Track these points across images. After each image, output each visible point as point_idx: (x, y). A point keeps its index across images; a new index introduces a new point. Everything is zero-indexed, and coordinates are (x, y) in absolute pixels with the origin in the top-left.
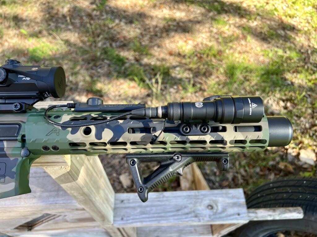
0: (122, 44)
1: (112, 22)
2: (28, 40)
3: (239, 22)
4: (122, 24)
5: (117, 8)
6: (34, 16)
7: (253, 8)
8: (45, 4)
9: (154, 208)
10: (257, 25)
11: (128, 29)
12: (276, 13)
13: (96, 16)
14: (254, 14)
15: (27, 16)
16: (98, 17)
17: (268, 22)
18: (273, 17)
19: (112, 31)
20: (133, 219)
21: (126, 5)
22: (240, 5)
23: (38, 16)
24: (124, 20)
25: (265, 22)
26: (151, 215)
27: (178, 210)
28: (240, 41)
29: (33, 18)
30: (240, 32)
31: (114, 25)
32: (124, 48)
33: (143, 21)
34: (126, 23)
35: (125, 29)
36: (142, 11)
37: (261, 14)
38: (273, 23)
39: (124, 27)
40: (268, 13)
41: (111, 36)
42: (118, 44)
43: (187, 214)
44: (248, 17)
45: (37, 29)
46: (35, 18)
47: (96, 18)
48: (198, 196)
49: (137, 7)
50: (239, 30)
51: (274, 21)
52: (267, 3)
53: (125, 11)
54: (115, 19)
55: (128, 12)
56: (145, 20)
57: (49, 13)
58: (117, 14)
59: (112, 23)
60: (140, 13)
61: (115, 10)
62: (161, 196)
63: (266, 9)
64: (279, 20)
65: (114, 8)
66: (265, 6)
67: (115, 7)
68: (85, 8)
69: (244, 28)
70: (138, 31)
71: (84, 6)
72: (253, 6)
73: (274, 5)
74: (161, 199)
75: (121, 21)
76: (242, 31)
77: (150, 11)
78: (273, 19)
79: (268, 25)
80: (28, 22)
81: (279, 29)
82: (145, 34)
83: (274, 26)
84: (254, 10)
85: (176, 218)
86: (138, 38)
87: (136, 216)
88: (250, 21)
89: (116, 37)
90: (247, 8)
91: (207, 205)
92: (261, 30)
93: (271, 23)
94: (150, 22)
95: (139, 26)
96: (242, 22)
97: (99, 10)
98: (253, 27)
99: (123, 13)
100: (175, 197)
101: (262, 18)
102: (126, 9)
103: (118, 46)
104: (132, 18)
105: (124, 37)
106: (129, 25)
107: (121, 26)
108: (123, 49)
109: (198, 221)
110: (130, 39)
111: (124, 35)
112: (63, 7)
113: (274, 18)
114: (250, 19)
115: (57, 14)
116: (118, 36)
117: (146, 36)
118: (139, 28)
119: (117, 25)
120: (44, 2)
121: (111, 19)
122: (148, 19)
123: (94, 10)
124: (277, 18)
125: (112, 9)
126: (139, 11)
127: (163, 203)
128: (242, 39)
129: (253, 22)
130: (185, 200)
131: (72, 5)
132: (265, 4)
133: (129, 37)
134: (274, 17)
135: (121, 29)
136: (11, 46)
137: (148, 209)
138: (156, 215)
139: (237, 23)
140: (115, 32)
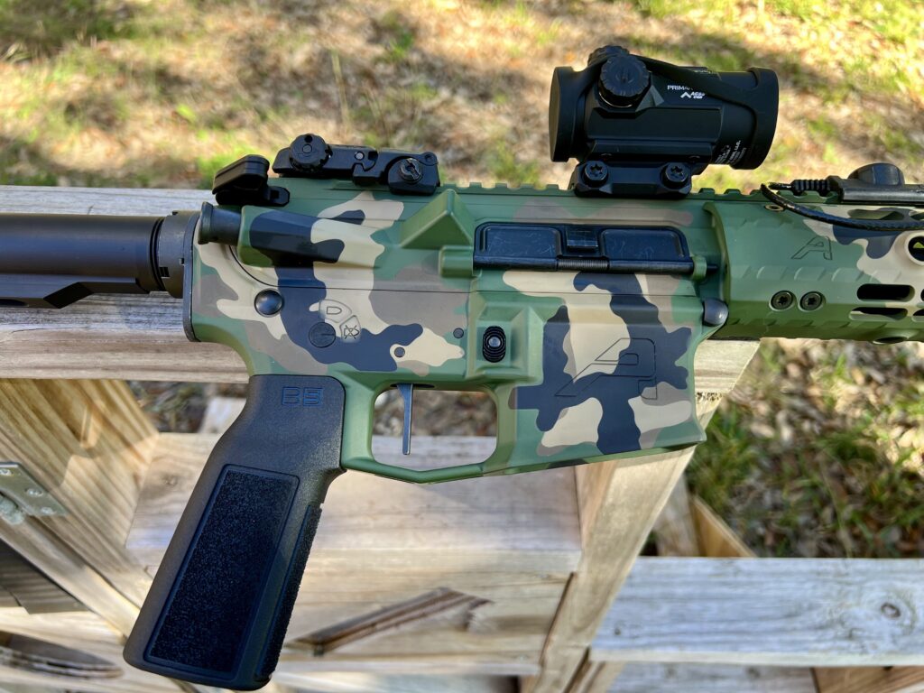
0: (460, 156)
1: (431, 96)
2: (197, 136)
3: (797, 107)
4: (460, 100)
5: (442, 58)
6: (212, 73)
7: (834, 69)
8: (239, 41)
9: (714, 605)
10: (849, 117)
11: (476, 115)
12: (902, 86)
13: (385, 76)
14: (839, 86)
15: (192, 72)
16: (391, 80)
17: (882, 110)
18: (893, 97)
19: (432, 120)
20: (652, 635)
21: (466, 51)
22: (795, 59)
23: (223, 72)
24: (463, 91)
25: (874, 110)
26: (706, 627)
27: (790, 616)
28: (804, 159)
29: (210, 77)
30: (803, 133)
31: (435, 102)
32: (468, 167)
33: (518, 95)
34: (470, 99)
35: (469, 114)
36: (514, 67)
37: (858, 86)
38: (895, 112)
39: (466, 110)
40: (879, 84)
41: (428, 132)
42: (450, 155)
43: (821, 627)
44: (823, 93)
45: (221, 106)
46: (217, 78)
47: (387, 81)
48: (847, 574)
49: (500, 55)
50: (800, 128)
51: (898, 107)
52: (875, 58)
53: (465, 67)
54: (437, 86)
55: (475, 69)
56: (524, 93)
57: (254, 66)
58: (444, 73)
59: (430, 99)
60: (508, 72)
61: (439, 64)
62: (730, 570)
63: (873, 74)
64: (911, 106)
65: (435, 58)
66: (870, 65)
67: (437, 54)
68: (353, 55)
69: (814, 123)
70: (506, 122)
71: (351, 51)
72: (832, 65)
73: (894, 64)
74: (730, 579)
75: (454, 92)
76: (809, 132)
77: (537, 68)
78: (895, 102)
79: (884, 117)
80: (196, 87)
81: (914, 129)
82: (527, 132)
83: (901, 123)
84: (839, 74)
85: (787, 637)
86: (507, 140)
87: (661, 625)
88: (830, 105)
89: (445, 137)
90: (817, 68)
91: (879, 603)
92: (862, 131)
93: (889, 113)
94: (537, 99)
95: (508, 108)
96: (807, 108)
97: (394, 60)
98: (839, 120)
99: (459, 71)
100: (773, 574)
101: (863, 97)
102: (467, 61)
103: (450, 162)
104: (488, 85)
105: (468, 137)
106: (478, 104)
107: (457, 108)
108: (465, 171)
109: (860, 650)
110: (483, 142)
111: (465, 132)
112: (291, 52)
113: (897, 100)
114: (829, 98)
115: (275, 68)
116: (450, 134)
117: (529, 138)
118: (508, 115)
119: (446, 103)
120: (239, 37)
121: (427, 87)
122: (532, 91)
123: (378, 60)
124: (906, 101)
125: (430, 59)
126: (506, 67)
127: (740, 591)
128: (811, 153)
129: (837, 108)
130: (808, 585)
131: (318, 47)
132: (867, 60)
133: (479, 138)
134: (898, 95)
135: (458, 116)
136: (149, 151)
137: (695, 606)
138: (722, 627)
139: (793, 108)
140: (440, 124)
